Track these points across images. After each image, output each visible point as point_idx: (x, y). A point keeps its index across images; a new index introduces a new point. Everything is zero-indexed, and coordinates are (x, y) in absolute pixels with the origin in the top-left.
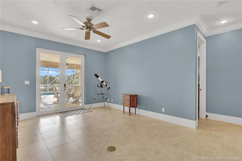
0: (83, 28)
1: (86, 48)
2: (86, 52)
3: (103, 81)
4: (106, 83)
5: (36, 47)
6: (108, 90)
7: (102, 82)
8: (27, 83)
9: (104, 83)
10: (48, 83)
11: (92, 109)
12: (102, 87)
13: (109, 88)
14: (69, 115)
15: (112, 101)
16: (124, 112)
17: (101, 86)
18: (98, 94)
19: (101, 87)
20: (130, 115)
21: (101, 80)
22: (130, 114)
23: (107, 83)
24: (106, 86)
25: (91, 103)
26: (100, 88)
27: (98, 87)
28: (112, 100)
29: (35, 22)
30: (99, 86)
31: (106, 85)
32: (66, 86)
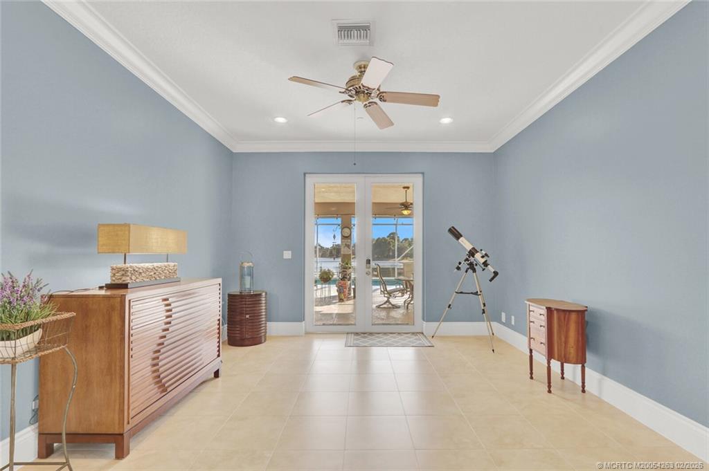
0: (351, 99)
1: (356, 151)
2: (355, 164)
3: (473, 248)
4: (483, 257)
5: (305, 174)
6: (491, 281)
7: (472, 253)
8: (287, 255)
9: (478, 256)
10: (396, 255)
11: (443, 338)
12: (474, 271)
13: (496, 274)
14: (383, 344)
15: (513, 323)
16: (531, 373)
17: (470, 268)
18: (461, 293)
19: (470, 271)
20: (550, 392)
21: (469, 247)
22: (549, 386)
23: (486, 255)
24: (482, 266)
25: (437, 320)
26: (466, 272)
27: (458, 268)
28: (513, 317)
29: (281, 120)
30: (464, 266)
31: (485, 264)
32: (369, 263)
